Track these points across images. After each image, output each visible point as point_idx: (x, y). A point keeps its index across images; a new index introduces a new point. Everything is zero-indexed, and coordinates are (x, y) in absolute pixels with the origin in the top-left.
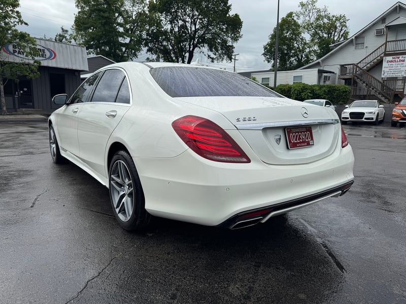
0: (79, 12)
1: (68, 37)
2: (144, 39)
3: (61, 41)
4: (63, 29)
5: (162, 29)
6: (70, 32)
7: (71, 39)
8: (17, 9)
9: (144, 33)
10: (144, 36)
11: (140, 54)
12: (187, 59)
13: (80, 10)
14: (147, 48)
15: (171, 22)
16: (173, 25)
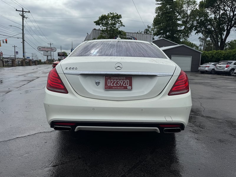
0: (157, 16)
1: (150, 30)
2: (195, 26)
3: (147, 33)
4: (148, 26)
5: (208, 18)
6: (152, 27)
7: (151, 31)
8: (120, 19)
9: (195, 22)
10: (194, 24)
11: (191, 35)
12: (225, 35)
13: (157, 15)
14: (196, 31)
15: (215, 13)
16: (216, 15)
